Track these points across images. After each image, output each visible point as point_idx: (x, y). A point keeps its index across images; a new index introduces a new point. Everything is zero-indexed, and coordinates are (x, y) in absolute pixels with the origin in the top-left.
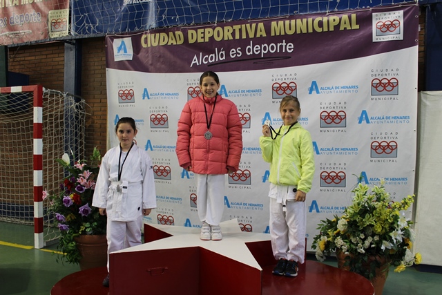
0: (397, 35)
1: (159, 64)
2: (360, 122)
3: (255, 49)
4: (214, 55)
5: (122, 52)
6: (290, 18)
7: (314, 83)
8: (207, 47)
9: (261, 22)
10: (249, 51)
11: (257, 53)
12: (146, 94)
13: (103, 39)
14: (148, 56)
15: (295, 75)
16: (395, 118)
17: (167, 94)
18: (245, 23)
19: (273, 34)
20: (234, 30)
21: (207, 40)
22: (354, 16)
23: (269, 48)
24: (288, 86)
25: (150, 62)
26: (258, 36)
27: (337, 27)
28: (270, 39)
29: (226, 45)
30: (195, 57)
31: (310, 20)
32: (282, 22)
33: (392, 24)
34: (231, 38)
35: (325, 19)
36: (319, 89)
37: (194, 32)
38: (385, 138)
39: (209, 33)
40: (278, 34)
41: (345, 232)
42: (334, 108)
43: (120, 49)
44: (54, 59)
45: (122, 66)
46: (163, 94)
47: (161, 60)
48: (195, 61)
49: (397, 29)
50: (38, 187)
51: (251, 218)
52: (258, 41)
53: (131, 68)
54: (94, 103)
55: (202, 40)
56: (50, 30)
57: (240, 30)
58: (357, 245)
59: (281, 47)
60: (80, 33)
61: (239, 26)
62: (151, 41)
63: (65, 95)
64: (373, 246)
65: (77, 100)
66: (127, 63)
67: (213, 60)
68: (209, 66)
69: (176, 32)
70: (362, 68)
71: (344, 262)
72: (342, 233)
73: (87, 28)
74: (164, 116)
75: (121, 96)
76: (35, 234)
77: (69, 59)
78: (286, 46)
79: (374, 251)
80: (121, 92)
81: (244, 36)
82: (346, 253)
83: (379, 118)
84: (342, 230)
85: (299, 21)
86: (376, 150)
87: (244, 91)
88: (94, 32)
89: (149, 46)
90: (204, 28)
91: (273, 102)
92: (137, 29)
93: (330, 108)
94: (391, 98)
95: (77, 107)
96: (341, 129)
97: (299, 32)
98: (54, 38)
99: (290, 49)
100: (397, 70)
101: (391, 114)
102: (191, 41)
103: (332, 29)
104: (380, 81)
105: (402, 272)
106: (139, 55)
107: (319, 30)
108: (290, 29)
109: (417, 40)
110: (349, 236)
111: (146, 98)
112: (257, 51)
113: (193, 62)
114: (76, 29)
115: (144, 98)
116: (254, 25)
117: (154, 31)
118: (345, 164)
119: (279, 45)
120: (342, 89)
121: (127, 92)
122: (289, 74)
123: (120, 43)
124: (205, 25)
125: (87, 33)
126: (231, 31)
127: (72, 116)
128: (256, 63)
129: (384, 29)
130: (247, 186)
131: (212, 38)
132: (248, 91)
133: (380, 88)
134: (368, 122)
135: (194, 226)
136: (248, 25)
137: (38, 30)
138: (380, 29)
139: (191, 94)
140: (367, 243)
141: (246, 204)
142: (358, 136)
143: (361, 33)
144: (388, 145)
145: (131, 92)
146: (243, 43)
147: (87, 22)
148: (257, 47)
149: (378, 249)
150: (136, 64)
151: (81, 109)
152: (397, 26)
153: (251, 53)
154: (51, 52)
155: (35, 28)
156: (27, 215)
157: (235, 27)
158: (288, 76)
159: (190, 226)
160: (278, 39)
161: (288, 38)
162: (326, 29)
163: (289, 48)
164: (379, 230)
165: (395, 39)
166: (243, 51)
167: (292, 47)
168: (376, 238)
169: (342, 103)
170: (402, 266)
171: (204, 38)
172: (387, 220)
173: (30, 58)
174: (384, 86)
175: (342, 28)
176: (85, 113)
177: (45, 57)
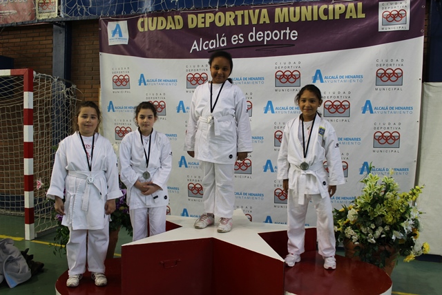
0: (403, 25)
1: (156, 49)
2: (364, 112)
3: (258, 36)
4: (214, 41)
5: (117, 36)
6: (295, 5)
7: (318, 72)
8: (208, 33)
9: (264, 8)
10: (252, 38)
11: (259, 40)
12: (142, 80)
13: (97, 21)
14: (144, 41)
15: (299, 63)
16: (398, 108)
17: (165, 81)
18: (248, 8)
19: (276, 21)
20: (236, 16)
21: (208, 25)
22: (360, 4)
23: (272, 35)
24: (292, 75)
25: (147, 47)
26: (261, 22)
27: (342, 15)
28: (273, 26)
29: (228, 31)
30: (195, 42)
31: (315, 7)
32: (287, 9)
33: (398, 14)
34: (233, 24)
35: (331, 7)
36: (323, 78)
37: (194, 16)
38: (388, 128)
39: (210, 18)
40: (282, 21)
41: (355, 222)
42: (338, 97)
43: (114, 33)
44: (41, 42)
45: (117, 50)
46: (161, 81)
47: (159, 44)
48: (195, 46)
49: (404, 19)
50: (29, 176)
51: (251, 208)
52: (261, 27)
53: (126, 53)
54: (84, 89)
55: (203, 26)
56: (37, 11)
57: (243, 16)
58: (367, 235)
59: (285, 34)
60: (71, 15)
61: (242, 12)
62: (148, 25)
63: (56, 80)
64: (384, 236)
65: (68, 85)
66: (122, 48)
67: (214, 46)
68: (209, 52)
69: (175, 17)
70: (366, 58)
71: (354, 252)
72: (352, 223)
73: (79, 9)
74: (161, 103)
75: (115, 82)
76: (26, 225)
77: (58, 42)
78: (290, 34)
79: (384, 241)
80: (116, 78)
81: (247, 23)
82: (356, 243)
83: (383, 108)
84: (353, 220)
85: (304, 8)
86: (378, 140)
87: (246, 79)
88: (87, 14)
89: (146, 30)
90: (205, 13)
91: (276, 90)
92: (133, 12)
93: (334, 97)
94: (395, 89)
95: (67, 93)
96: (344, 118)
97: (303, 19)
98: (43, 20)
99: (294, 37)
100: (402, 61)
101: (395, 105)
102: (191, 26)
103: (337, 17)
104: (385, 71)
105: (411, 261)
106: (136, 39)
107: (324, 18)
108: (295, 16)
109: (422, 31)
110: (359, 226)
111: (143, 84)
112: (260, 38)
113: (193, 48)
114: (67, 11)
115: (140, 85)
116: (257, 11)
117: (151, 15)
118: (348, 154)
119: (282, 32)
120: (347, 79)
121: (121, 78)
122: (292, 63)
123: (115, 26)
124: (206, 10)
125: (78, 15)
126: (233, 17)
127: (62, 102)
128: (259, 50)
129: (390, 19)
130: (247, 175)
131: (213, 24)
132: (251, 79)
133: (385, 78)
134: (372, 112)
135: (191, 216)
136: (251, 11)
137: (24, 10)
138: (387, 18)
139: (190, 81)
140: (378, 233)
141: (246, 194)
142: (362, 125)
143: (366, 23)
144: (391, 135)
145: (126, 77)
146: (245, 29)
147: (79, 3)
148: (260, 34)
149: (388, 239)
150: (131, 49)
151: (72, 95)
152: (403, 15)
153: (254, 39)
154: (38, 34)
155: (20, 8)
156: (13, 205)
157: (237, 12)
158: (292, 64)
159: (187, 216)
160: (281, 26)
161: (292, 26)
162: (331, 17)
163: (293, 35)
164: (390, 219)
165: (401, 29)
166: (245, 37)
167: (297, 34)
168: (387, 228)
169: (347, 93)
170: (412, 256)
171: (204, 23)
172: (399, 210)
173: (14, 40)
174: (389, 77)
175: (347, 17)
176: (76, 99)
177: (31, 39)
